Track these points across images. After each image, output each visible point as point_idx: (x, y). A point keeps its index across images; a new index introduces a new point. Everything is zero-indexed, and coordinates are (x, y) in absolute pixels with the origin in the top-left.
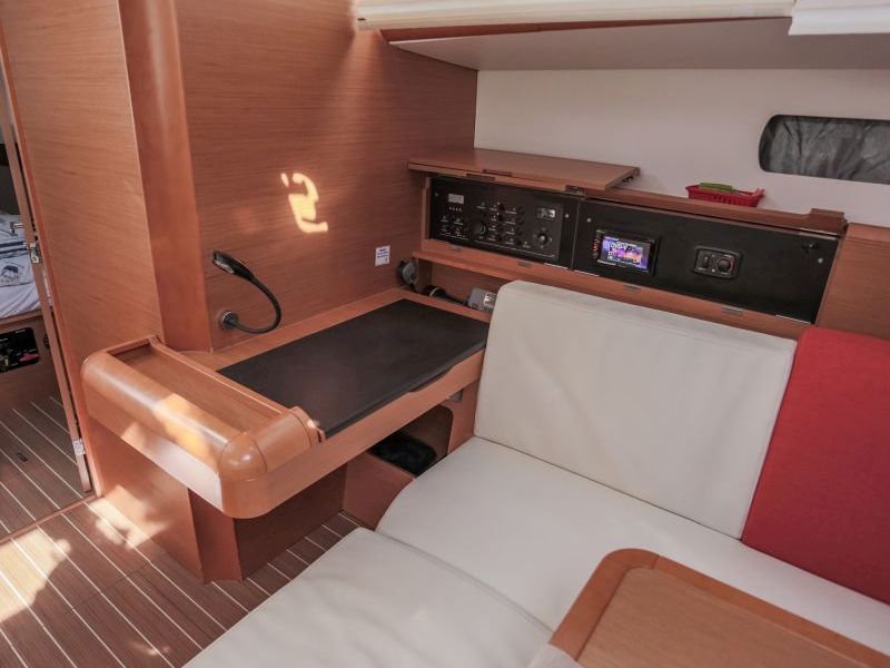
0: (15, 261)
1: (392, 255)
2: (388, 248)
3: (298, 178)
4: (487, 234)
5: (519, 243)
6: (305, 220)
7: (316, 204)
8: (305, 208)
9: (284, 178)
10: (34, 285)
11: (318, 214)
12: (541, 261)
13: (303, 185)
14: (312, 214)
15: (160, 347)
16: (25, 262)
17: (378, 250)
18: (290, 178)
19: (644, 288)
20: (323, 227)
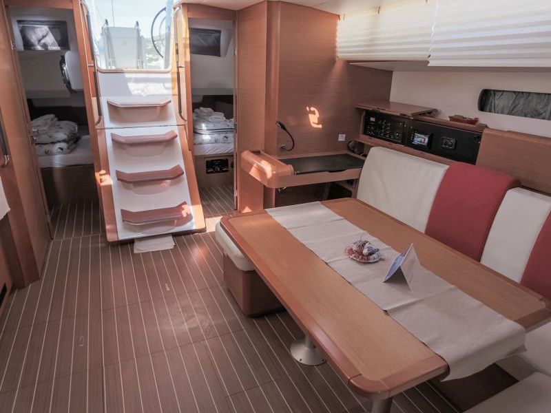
0: (227, 135)
1: (346, 138)
2: (344, 135)
3: (312, 109)
4: (381, 133)
5: (390, 137)
6: (314, 123)
7: (318, 118)
8: (314, 119)
9: (308, 108)
10: (233, 144)
11: (318, 121)
12: (396, 143)
13: (314, 111)
14: (316, 122)
15: (262, 152)
16: (230, 135)
17: (340, 135)
18: (310, 108)
19: (426, 153)
20: (320, 126)
